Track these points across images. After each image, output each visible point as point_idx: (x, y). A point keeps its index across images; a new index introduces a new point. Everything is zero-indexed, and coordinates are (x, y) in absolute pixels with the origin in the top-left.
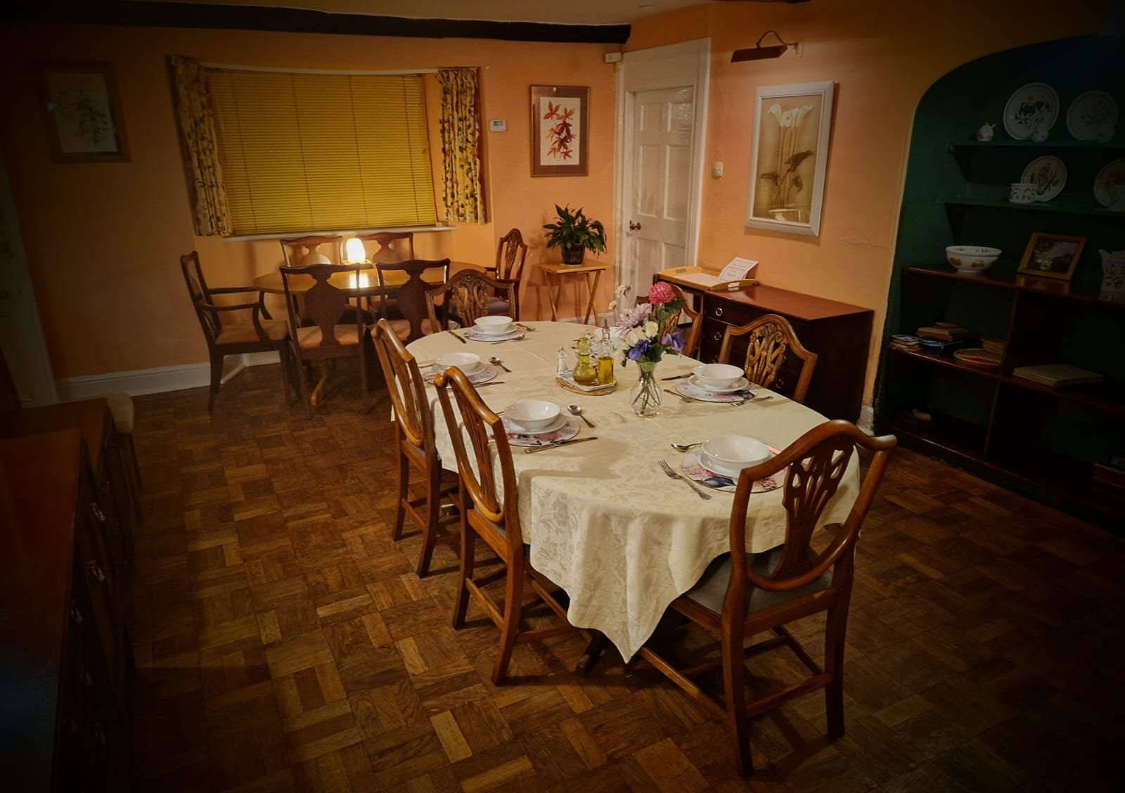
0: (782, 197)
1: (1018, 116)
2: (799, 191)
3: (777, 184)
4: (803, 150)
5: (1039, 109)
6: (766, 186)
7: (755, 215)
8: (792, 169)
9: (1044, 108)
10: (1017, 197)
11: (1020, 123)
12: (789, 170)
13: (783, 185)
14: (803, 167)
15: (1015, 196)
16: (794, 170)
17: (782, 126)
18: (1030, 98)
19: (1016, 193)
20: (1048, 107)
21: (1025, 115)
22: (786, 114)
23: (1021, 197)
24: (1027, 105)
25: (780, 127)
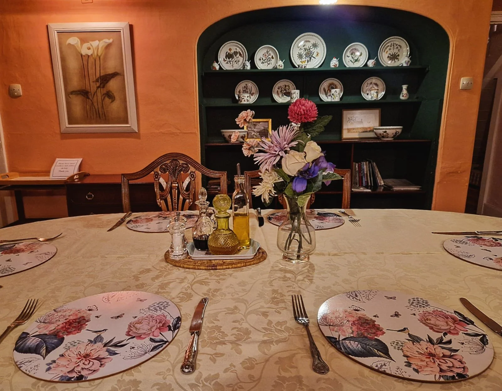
0: (96, 107)
1: (225, 59)
2: (112, 101)
3: (89, 98)
4: (110, 71)
5: (236, 56)
6: (77, 101)
7: (70, 123)
8: (102, 86)
9: (238, 55)
10: (245, 101)
11: (227, 63)
12: (98, 87)
13: (95, 98)
14: (113, 85)
15: (243, 100)
16: (103, 87)
17: (84, 54)
18: (230, 49)
19: (244, 99)
20: (240, 55)
21: (229, 59)
22: (86, 45)
23: (246, 101)
24: (229, 53)
25: (82, 55)
